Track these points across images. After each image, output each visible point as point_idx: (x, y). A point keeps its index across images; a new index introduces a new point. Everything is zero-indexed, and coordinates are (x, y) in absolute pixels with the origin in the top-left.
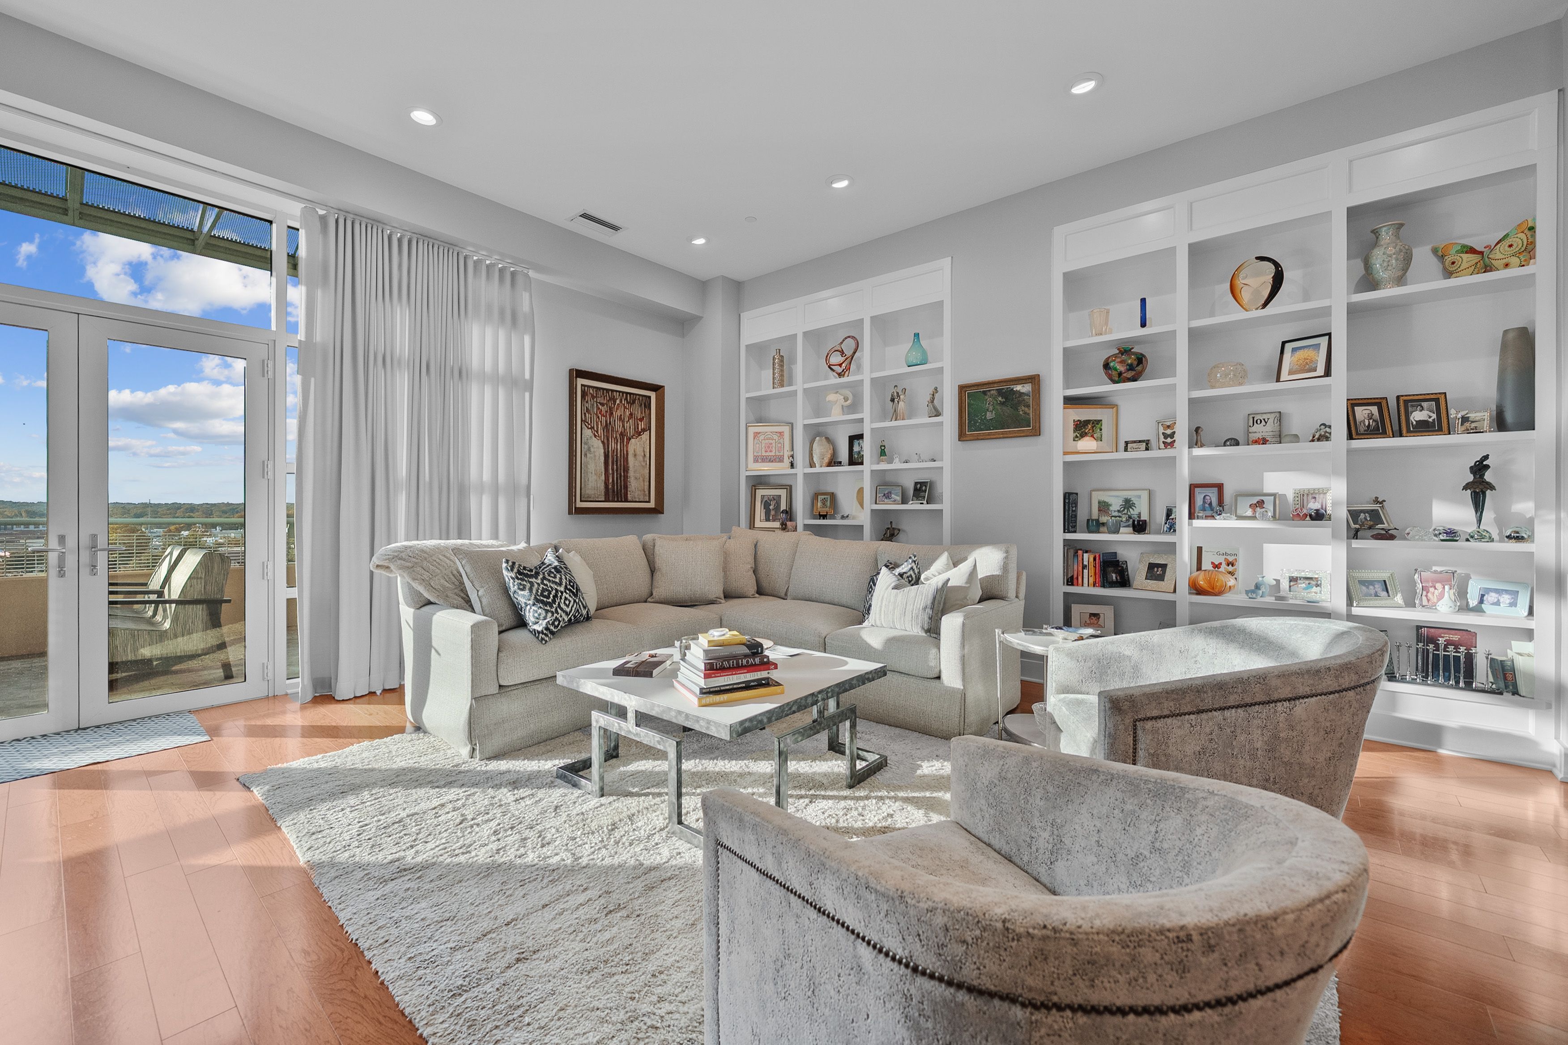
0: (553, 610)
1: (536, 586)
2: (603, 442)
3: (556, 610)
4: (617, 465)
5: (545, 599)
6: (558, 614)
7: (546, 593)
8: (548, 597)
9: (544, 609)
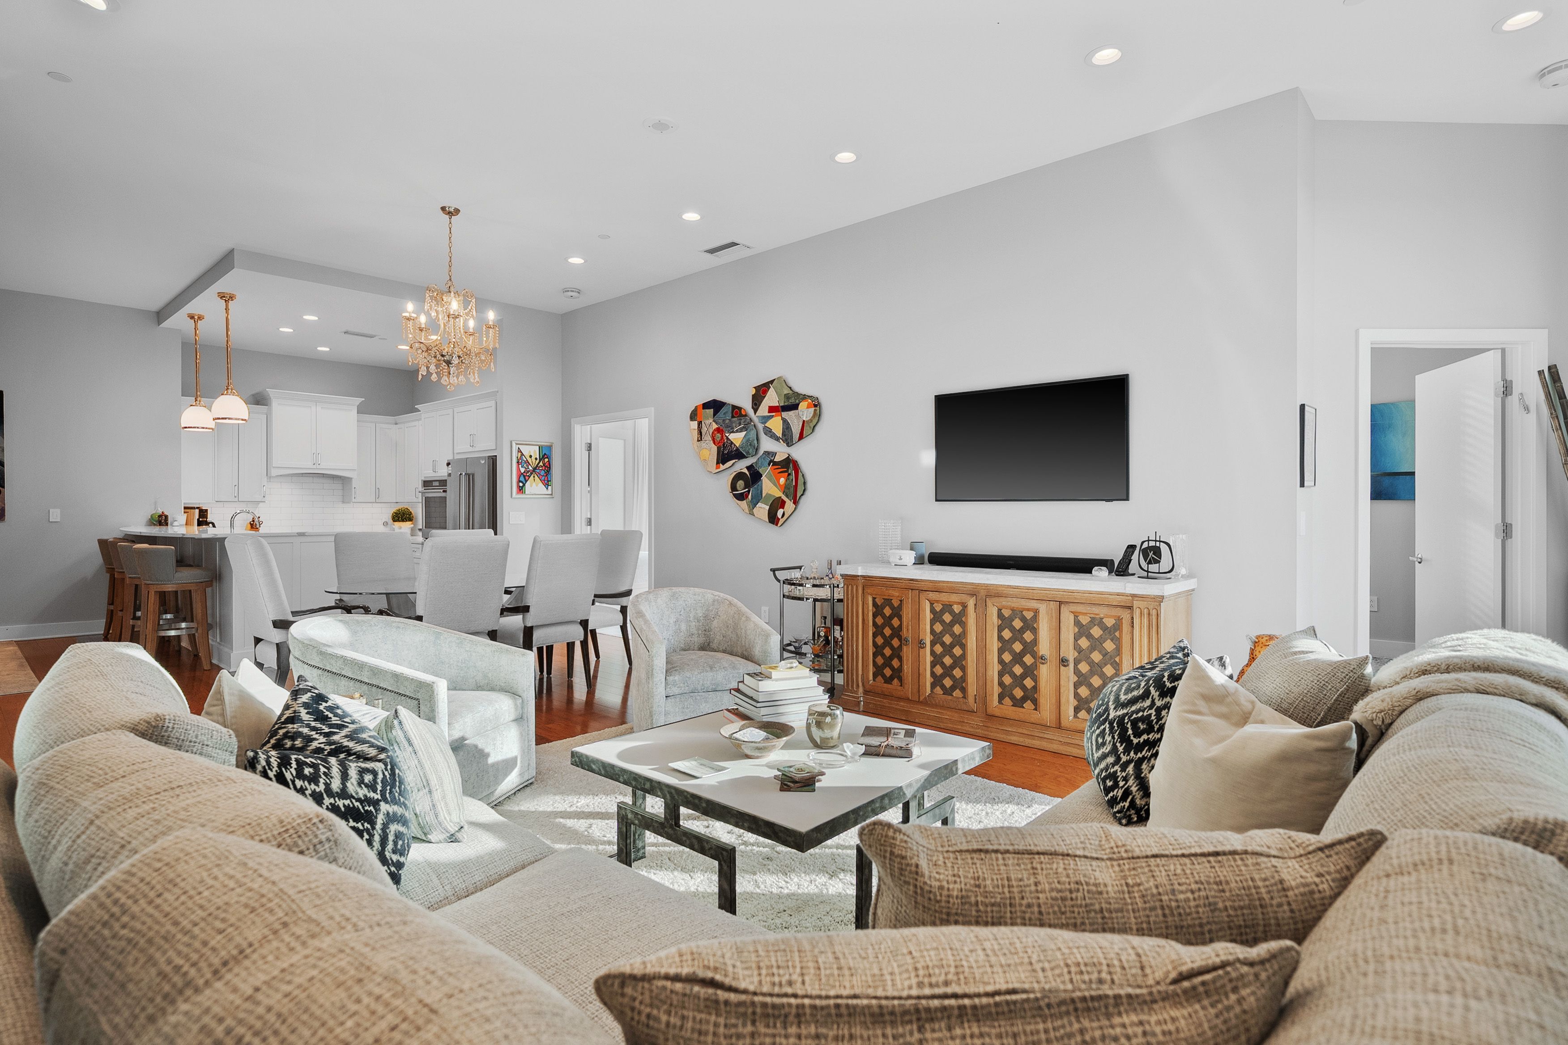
0: (1124, 758)
1: (1148, 703)
3: (1128, 763)
5: (1130, 732)
6: (1123, 770)
7: (1142, 726)
8: (1138, 734)
9: (1114, 745)
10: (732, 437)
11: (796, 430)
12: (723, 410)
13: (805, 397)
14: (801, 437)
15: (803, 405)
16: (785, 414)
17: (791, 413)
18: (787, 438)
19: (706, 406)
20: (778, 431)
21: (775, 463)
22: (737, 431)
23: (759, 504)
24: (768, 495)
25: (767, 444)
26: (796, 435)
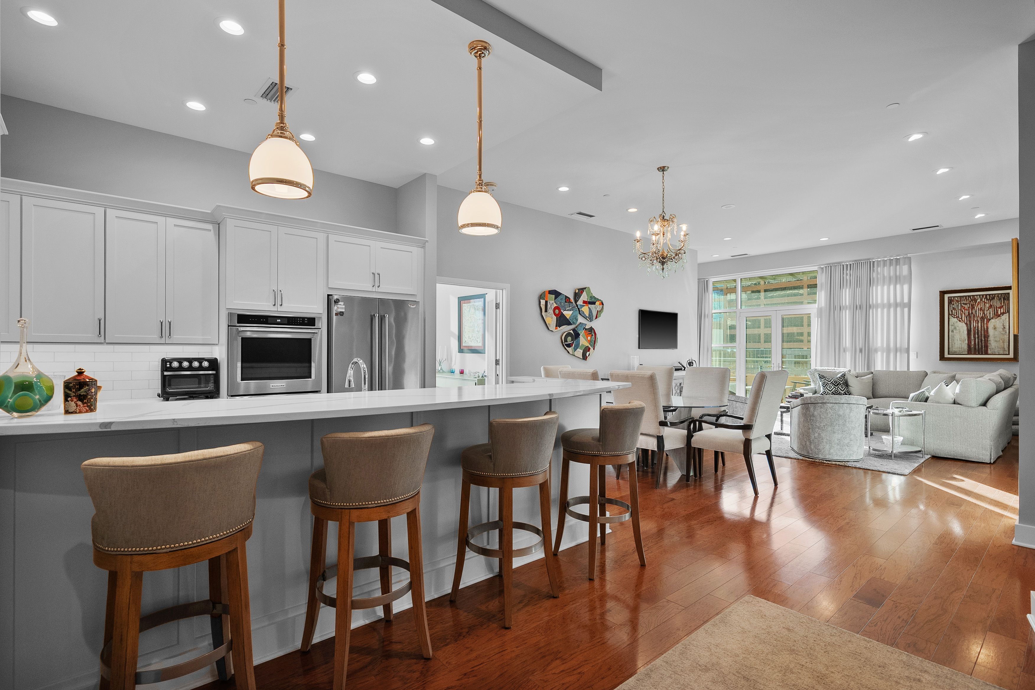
2: (966, 324)
4: (978, 334)
10: (565, 313)
11: (594, 314)
12: (560, 297)
13: (598, 300)
14: (596, 318)
15: (597, 303)
16: (590, 306)
17: (593, 306)
18: (590, 318)
19: (551, 292)
20: (587, 314)
21: (586, 329)
22: (568, 310)
23: (578, 350)
24: (583, 345)
25: (581, 320)
26: (595, 317)
